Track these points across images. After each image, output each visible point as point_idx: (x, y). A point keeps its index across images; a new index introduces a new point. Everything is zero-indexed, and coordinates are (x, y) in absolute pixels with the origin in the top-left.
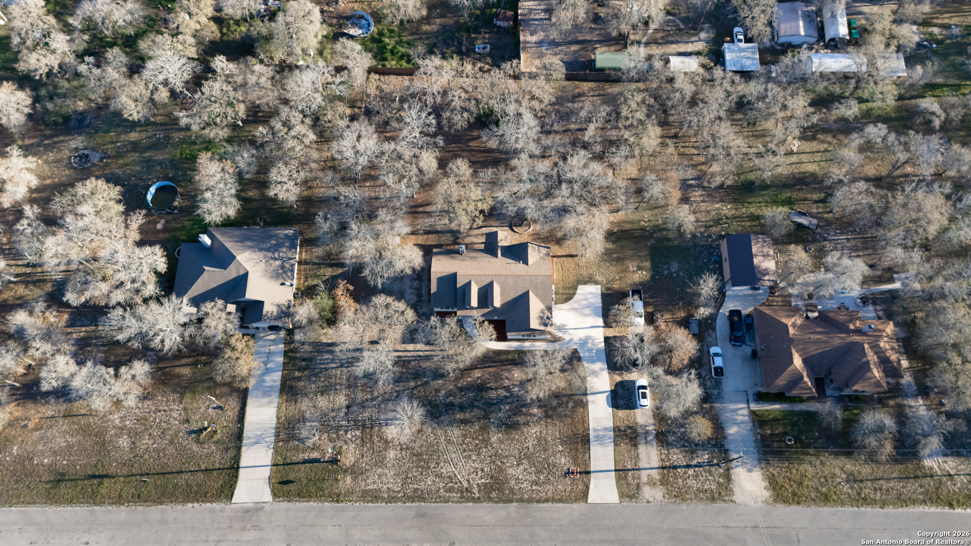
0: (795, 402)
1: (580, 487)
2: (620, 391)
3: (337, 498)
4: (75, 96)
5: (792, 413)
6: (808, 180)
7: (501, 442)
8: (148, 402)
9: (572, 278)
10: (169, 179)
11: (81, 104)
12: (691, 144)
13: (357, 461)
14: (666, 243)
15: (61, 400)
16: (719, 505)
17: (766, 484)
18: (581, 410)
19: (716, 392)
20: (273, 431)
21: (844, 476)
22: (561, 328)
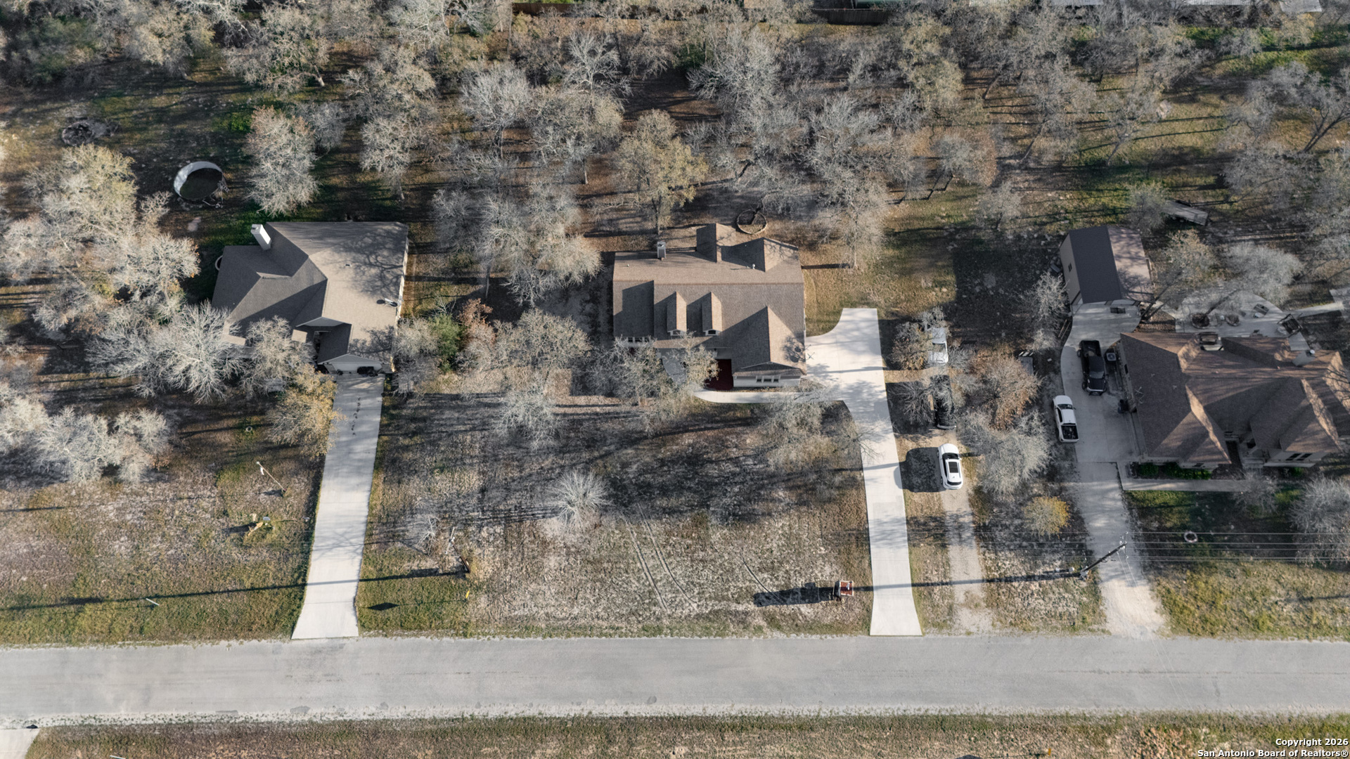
0: (1195, 477)
1: (857, 610)
2: (915, 464)
3: (464, 630)
4: (72, 43)
5: (1191, 494)
6: (1188, 158)
7: (727, 541)
8: (163, 486)
9: (833, 300)
10: (211, 160)
11: (80, 53)
12: (1005, 109)
13: (497, 572)
14: (977, 248)
15: (24, 483)
16: (1083, 638)
17: (1156, 604)
18: (854, 492)
19: (1066, 464)
20: (363, 527)
21: (1281, 591)
22: (820, 370)
